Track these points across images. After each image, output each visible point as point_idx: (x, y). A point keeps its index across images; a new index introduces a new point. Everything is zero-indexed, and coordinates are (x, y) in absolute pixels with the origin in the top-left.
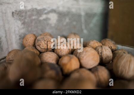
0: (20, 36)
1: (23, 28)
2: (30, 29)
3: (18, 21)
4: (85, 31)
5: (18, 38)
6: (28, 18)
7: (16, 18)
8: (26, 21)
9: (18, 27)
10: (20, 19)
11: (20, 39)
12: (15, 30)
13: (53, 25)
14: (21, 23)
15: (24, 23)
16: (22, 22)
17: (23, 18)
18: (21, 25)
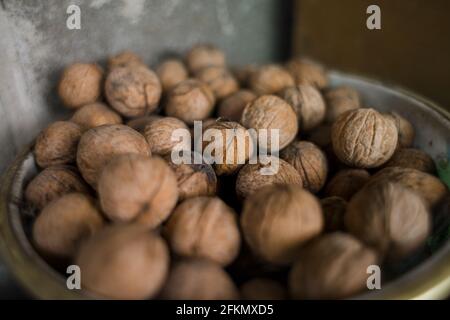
0: (37, 70)
1: (44, 42)
2: (64, 42)
3: (22, 22)
4: (229, 30)
5: (31, 76)
6: (54, 9)
7: (13, 9)
8: (50, 17)
9: (27, 40)
10: (27, 12)
11: (38, 79)
12: (18, 53)
13: (134, 22)
14: (34, 26)
15: (43, 27)
16: (38, 23)
17: (37, 10)
18: (36, 34)
